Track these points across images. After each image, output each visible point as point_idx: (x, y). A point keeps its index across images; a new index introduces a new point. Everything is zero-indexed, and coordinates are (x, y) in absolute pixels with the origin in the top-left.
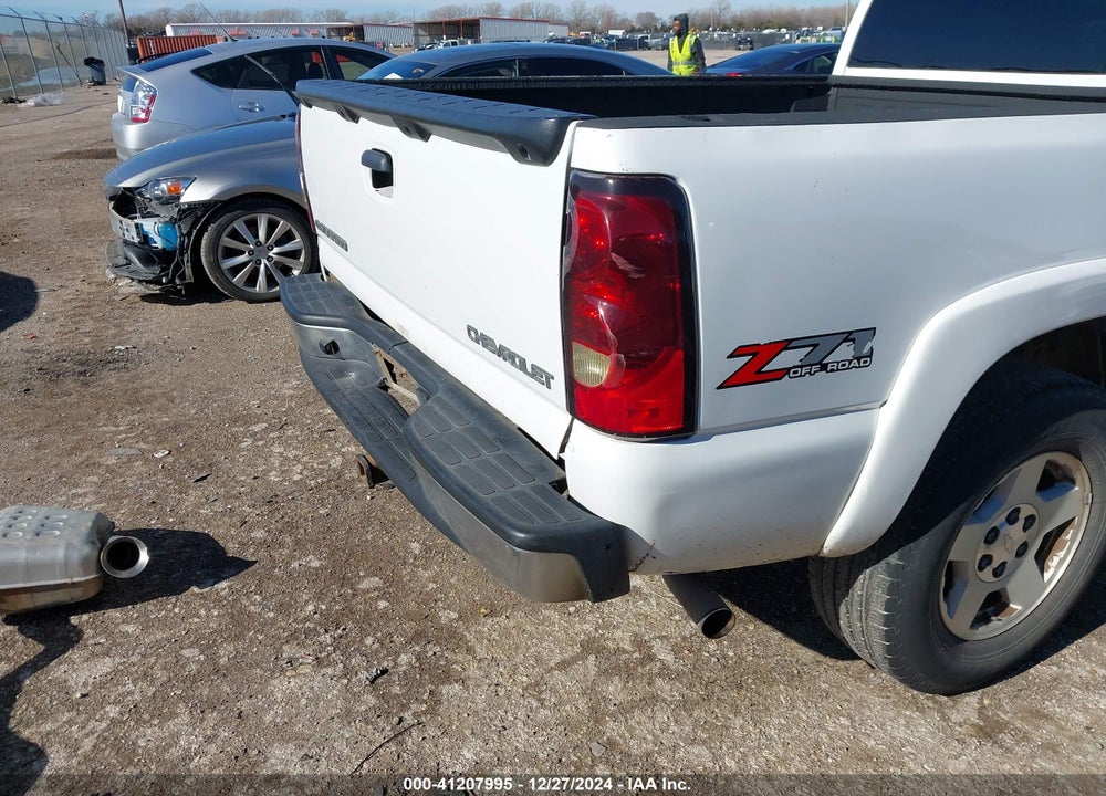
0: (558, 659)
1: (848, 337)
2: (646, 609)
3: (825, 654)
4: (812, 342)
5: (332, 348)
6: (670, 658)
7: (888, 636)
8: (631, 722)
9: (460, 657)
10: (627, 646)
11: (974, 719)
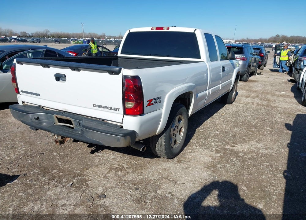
0: (106, 172)
1: (159, 98)
2: (117, 161)
3: (152, 158)
4: (155, 99)
5: (38, 118)
6: (127, 166)
7: (165, 148)
8: (126, 177)
9: (87, 177)
10: (118, 167)
11: (177, 160)
